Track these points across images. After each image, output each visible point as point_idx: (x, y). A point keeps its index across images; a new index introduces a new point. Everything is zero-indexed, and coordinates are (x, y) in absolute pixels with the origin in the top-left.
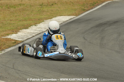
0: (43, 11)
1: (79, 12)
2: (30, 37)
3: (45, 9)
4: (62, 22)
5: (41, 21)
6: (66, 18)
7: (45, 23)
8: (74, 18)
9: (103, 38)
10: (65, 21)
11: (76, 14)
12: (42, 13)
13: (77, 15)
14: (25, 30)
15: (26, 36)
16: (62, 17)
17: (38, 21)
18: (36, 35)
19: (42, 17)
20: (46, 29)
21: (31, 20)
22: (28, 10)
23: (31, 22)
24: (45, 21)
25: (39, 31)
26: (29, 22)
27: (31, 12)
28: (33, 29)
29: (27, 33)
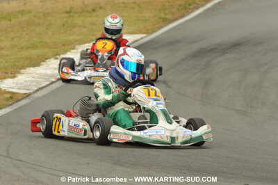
0: (74, 26)
1: (154, 25)
2: (43, 85)
3: (78, 20)
5: (70, 47)
7: (77, 52)
8: (142, 38)
11: (147, 30)
12: (71, 30)
13: (148, 32)
14: (32, 70)
15: (34, 83)
17: (63, 48)
18: (59, 80)
19: (72, 38)
21: (45, 45)
22: (39, 24)
23: (46, 50)
24: (77, 46)
26: (40, 51)
28: (51, 66)
29: (37, 75)
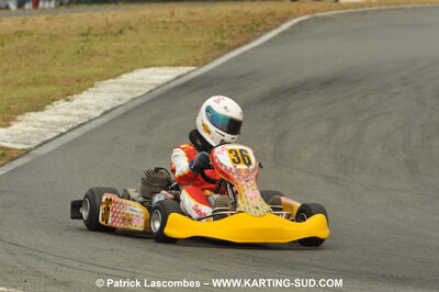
0: (93, 54)
1: (206, 53)
2: (49, 137)
3: (98, 46)
4: (152, 87)
5: (87, 84)
6: (165, 74)
7: (97, 92)
8: (189, 73)
9: (282, 137)
10: (160, 82)
11: (197, 60)
12: (88, 60)
13: (198, 64)
14: (32, 116)
15: (36, 135)
16: (151, 70)
17: (77, 85)
18: (71, 130)
19: (90, 71)
20: (102, 111)
21: (53, 81)
22: (44, 52)
23: (54, 88)
24: (97, 83)
25: (78, 116)
26: (45, 89)
27: (54, 57)
28: (61, 111)
29: (39, 124)
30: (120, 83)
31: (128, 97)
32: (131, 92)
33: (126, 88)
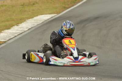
0: (25, 11)
1: (60, 10)
2: (12, 37)
3: (27, 9)
4: (43, 21)
5: (23, 20)
6: (48, 17)
7: (27, 23)
8: (55, 16)
9: (84, 35)
10: (46, 19)
11: (57, 12)
12: (24, 13)
13: (58, 13)
14: (7, 31)
15: (8, 37)
16: (43, 15)
17: (20, 21)
18: (18, 35)
19: (24, 16)
20: (28, 29)
21: (13, 20)
22: (10, 11)
23: (13, 22)
24: (26, 20)
25: (21, 30)
26: (10, 23)
27: (13, 13)
28: (15, 29)
29: (9, 33)
30: (34, 20)
31: (36, 24)
32: (37, 23)
33: (36, 21)
